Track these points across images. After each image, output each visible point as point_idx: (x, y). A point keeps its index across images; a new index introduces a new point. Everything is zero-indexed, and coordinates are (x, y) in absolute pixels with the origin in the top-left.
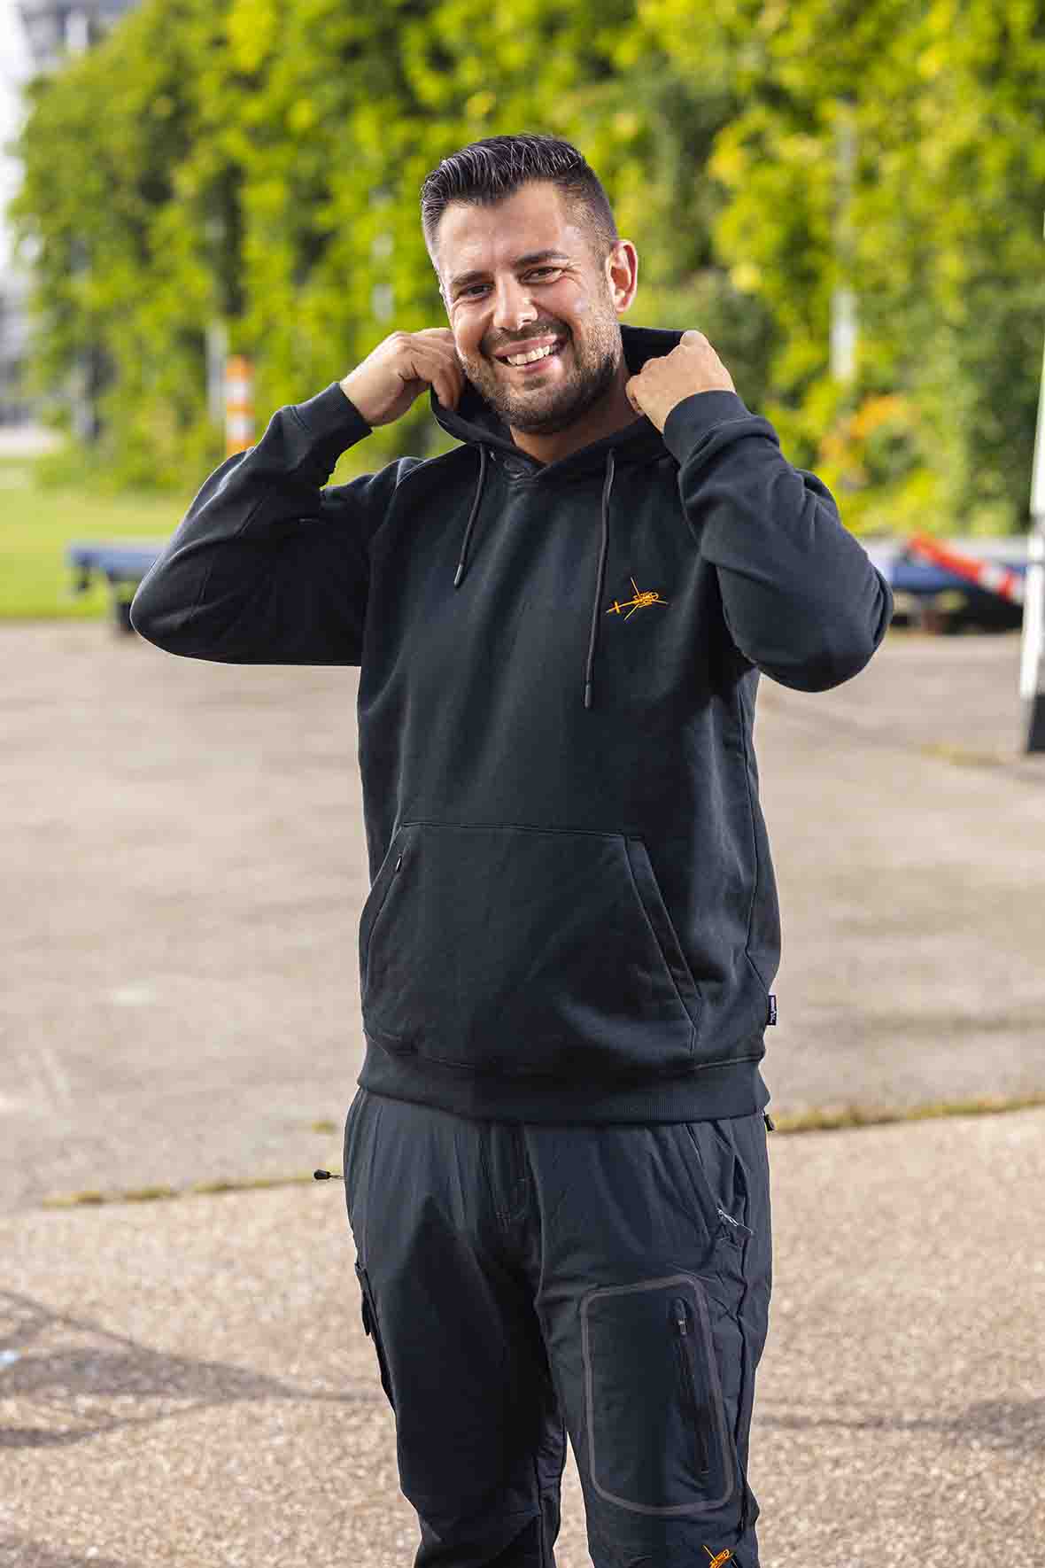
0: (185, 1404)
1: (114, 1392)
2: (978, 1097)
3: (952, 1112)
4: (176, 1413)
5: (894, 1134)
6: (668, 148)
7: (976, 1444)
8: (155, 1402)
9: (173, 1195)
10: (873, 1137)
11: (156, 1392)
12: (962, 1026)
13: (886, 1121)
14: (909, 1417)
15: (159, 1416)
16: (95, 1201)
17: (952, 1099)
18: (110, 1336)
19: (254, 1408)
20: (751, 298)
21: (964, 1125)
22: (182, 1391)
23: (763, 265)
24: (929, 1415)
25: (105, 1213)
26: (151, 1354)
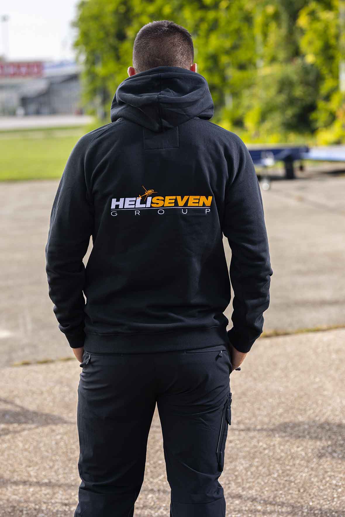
0: (33, 426)
1: (12, 423)
2: (319, 326)
3: (309, 331)
4: (30, 429)
5: (288, 339)
6: (284, 17)
7: (277, 435)
8: (24, 426)
9: (52, 362)
10: (280, 340)
11: (26, 423)
12: (323, 303)
13: (286, 334)
14: (259, 427)
15: (24, 430)
16: (26, 364)
17: (310, 326)
18: (17, 406)
19: (54, 427)
20: (312, 65)
21: (311, 335)
22: (33, 422)
23: (316, 55)
24: (265, 427)
25: (29, 368)
26: (28, 411)
